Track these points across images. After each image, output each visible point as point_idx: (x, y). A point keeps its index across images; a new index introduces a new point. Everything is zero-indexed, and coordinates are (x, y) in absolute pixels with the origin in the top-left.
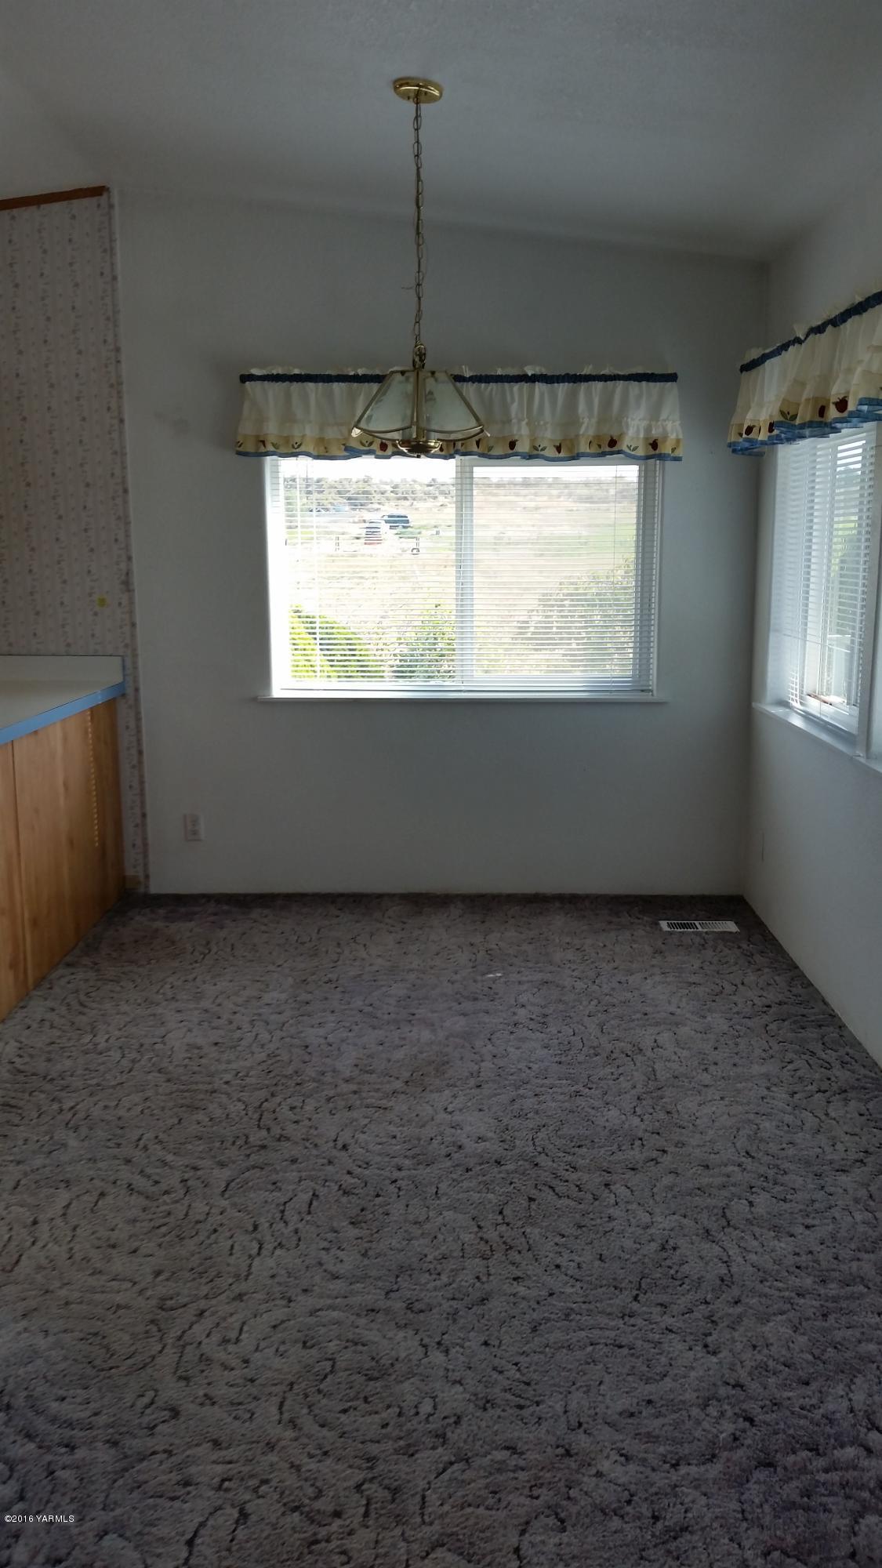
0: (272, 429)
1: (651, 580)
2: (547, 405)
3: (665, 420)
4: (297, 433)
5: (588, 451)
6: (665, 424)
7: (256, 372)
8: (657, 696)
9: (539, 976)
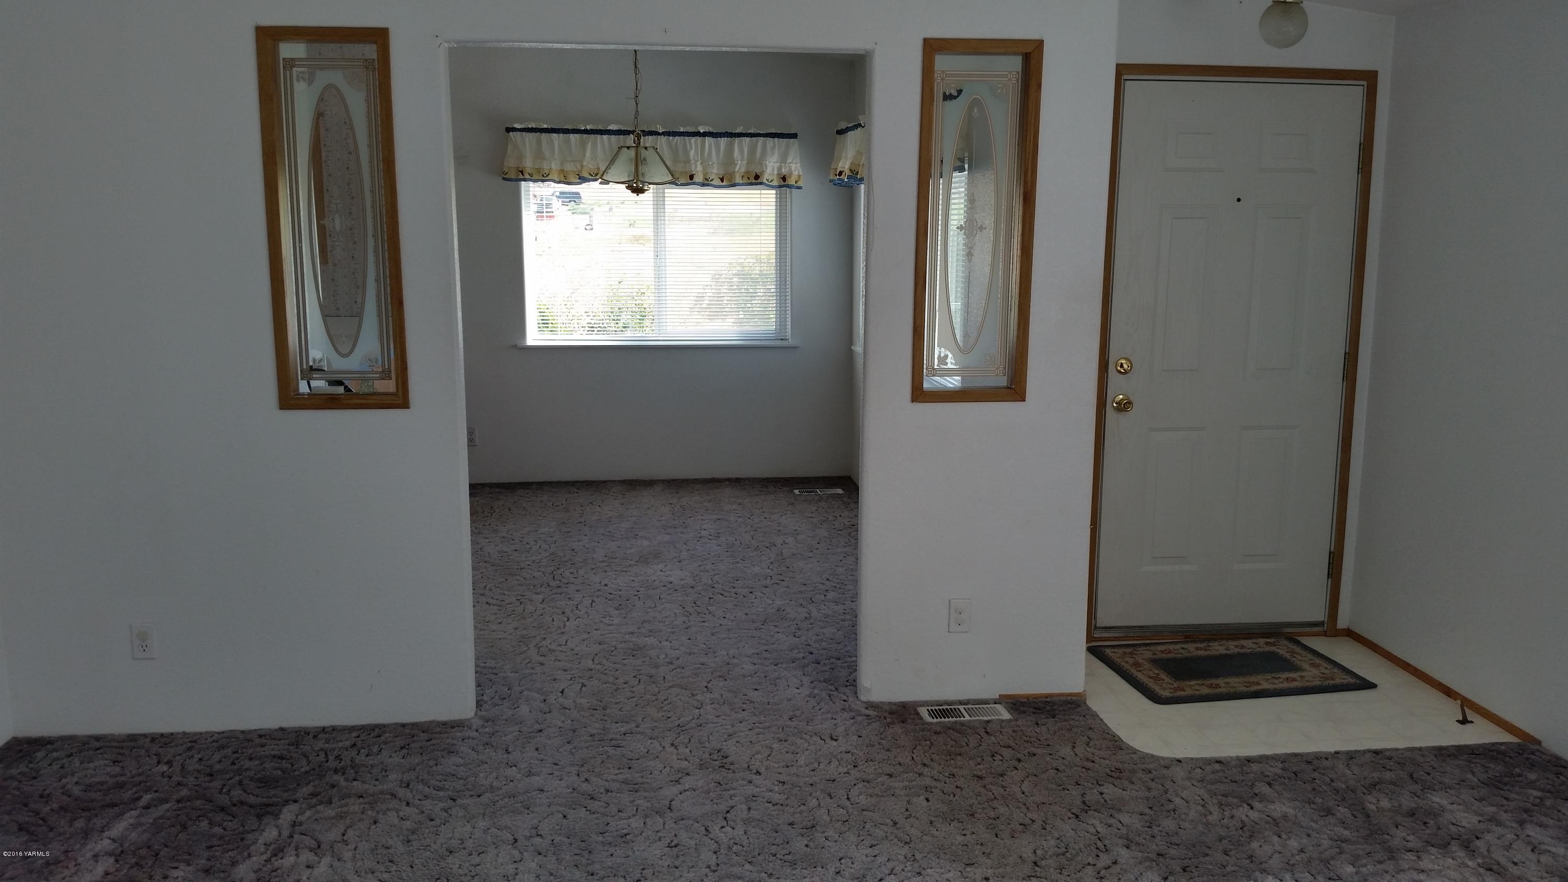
0: (528, 164)
1: (786, 266)
2: (714, 152)
3: (790, 163)
4: (546, 167)
5: (741, 182)
6: (790, 165)
7: (517, 126)
8: (791, 342)
9: (715, 517)
